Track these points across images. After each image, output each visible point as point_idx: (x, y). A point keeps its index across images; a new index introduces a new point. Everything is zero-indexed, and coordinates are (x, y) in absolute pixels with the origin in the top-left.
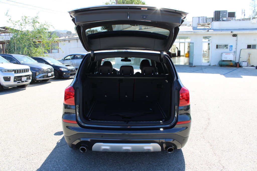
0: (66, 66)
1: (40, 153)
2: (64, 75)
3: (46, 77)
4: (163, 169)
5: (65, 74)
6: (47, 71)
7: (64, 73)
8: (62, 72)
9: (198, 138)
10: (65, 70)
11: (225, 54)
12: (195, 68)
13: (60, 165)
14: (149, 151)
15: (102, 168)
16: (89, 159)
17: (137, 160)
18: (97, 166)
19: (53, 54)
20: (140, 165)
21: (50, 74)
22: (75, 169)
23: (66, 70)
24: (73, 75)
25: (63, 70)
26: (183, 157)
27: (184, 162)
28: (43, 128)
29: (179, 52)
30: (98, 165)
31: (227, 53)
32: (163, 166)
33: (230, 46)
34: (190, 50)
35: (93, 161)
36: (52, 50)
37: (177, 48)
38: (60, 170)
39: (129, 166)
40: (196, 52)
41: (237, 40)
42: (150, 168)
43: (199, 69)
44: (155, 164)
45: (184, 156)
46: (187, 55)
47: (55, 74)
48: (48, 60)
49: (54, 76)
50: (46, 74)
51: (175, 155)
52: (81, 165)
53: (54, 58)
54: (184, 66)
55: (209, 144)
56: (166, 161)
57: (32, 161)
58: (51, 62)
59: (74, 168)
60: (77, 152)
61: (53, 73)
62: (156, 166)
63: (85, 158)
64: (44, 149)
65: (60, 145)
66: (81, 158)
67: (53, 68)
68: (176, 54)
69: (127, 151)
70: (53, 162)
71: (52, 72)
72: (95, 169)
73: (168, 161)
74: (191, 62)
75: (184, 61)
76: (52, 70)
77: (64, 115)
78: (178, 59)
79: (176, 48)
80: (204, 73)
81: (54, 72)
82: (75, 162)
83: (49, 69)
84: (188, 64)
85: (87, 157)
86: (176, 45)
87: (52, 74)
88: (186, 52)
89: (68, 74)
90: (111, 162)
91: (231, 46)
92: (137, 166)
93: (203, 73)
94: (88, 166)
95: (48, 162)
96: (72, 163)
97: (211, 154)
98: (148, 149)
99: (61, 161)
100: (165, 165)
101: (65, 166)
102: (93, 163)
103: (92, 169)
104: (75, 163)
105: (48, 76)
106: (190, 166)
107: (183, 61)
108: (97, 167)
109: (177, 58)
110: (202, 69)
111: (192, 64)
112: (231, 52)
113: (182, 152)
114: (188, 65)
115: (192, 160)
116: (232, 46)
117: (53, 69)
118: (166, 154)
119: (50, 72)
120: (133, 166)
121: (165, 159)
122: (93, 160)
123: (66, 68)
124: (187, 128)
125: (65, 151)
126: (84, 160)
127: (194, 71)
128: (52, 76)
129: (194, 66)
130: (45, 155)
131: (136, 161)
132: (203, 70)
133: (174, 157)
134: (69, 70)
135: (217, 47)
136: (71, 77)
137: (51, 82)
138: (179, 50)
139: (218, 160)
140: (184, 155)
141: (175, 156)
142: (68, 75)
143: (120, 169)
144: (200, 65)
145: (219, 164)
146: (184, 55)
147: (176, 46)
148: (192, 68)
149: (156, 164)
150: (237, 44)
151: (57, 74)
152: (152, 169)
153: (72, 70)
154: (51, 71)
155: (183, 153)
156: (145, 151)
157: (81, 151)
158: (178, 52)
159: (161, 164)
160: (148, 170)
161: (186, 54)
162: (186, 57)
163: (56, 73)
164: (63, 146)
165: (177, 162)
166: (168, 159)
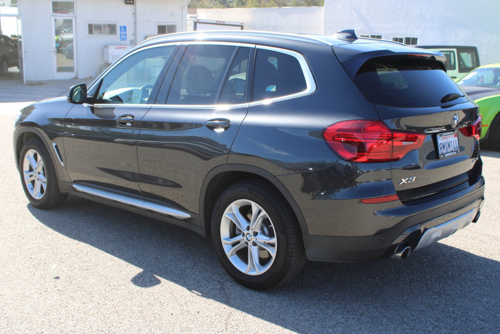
11: (114, 47)
31: (120, 47)
33: (121, 27)
41: (135, 14)
91: (122, 29)
112: (124, 42)
116: (125, 28)
135: (91, 28)
150: (136, 24)
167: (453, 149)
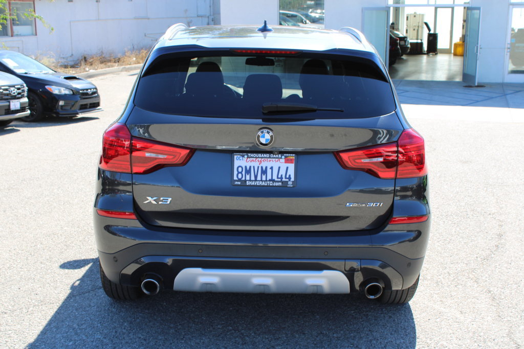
0: (67, 78)
1: (25, 311)
2: (60, 108)
3: (4, 112)
4: (357, 347)
5: (62, 106)
6: (7, 95)
7: (61, 103)
8: (55, 98)
9: (458, 281)
10: (64, 91)
12: (483, 92)
13: (84, 334)
14: (319, 292)
15: (198, 341)
16: (162, 322)
17: (289, 327)
18: (184, 337)
19: (19, 38)
20: (297, 336)
21: (15, 105)
22: (127, 343)
23: (67, 92)
24: (90, 107)
25: (55, 90)
26: (413, 322)
27: (415, 333)
28: (20, 252)
29: (433, 39)
30: (185, 334)
32: (357, 340)
34: (466, 31)
35: (171, 328)
36: (15, 28)
37: (426, 24)
38: (85, 345)
39: (268, 338)
40: (485, 38)
42: (322, 343)
43: (495, 95)
44: (335, 335)
45: (415, 320)
46: (460, 50)
47: (31, 105)
48: (8, 58)
49: (29, 112)
50: (5, 104)
51: (390, 317)
52: (140, 335)
53: (25, 52)
54: (448, 84)
55: (490, 294)
56: (366, 329)
57: (7, 327)
58: (16, 65)
59: (123, 342)
60: (127, 307)
61: (25, 100)
62: (338, 338)
63: (150, 321)
64: (33, 301)
65: (76, 292)
66: (138, 320)
67: (25, 85)
68: (421, 44)
69: (261, 290)
70: (64, 329)
71: (23, 96)
72: (178, 343)
73: (370, 330)
74: (469, 72)
75: (449, 70)
76: (23, 91)
77: (100, 196)
78: (428, 62)
79: (425, 26)
80: (509, 107)
81: (28, 97)
82: (125, 329)
83: (13, 86)
84: (459, 79)
85: (155, 318)
86: (423, 15)
87: (21, 104)
88: (457, 39)
89: (73, 106)
90: (219, 328)
92: (287, 338)
93: (507, 105)
94: (160, 337)
95: (52, 328)
96: (116, 332)
97: (489, 318)
98: (317, 286)
99: (84, 326)
100: (361, 338)
101: (98, 336)
102: (172, 331)
103: (171, 344)
104: (124, 331)
105: (8, 111)
106: (428, 341)
107: (446, 67)
108: (182, 339)
109: (425, 57)
110: (505, 95)
111: (473, 77)
113: (410, 311)
114: (458, 83)
115: (435, 328)
117: (26, 88)
118: (368, 315)
119: (15, 98)
120: (278, 339)
121: (362, 324)
122: (172, 325)
123: (67, 87)
124: (418, 236)
125: (92, 305)
126: (146, 324)
127: (477, 101)
128: (23, 109)
129: (478, 86)
130: (40, 314)
131: (285, 328)
132: (508, 97)
133: (387, 321)
134: (75, 92)
136: (80, 116)
137: (19, 130)
138: (432, 32)
139: (507, 331)
140: (414, 317)
141: (391, 319)
142: (73, 109)
143: (243, 344)
144: (500, 81)
145: (506, 340)
146: (448, 47)
147: (423, 19)
148: (473, 92)
149: (339, 335)
151: (38, 105)
152: (328, 346)
153: (87, 94)
154: (19, 94)
155: (412, 314)
156: (310, 291)
157: (145, 291)
158: (431, 38)
159: (351, 336)
160: (317, 347)
161: (456, 45)
162: (455, 55)
163: (33, 101)
164: (87, 294)
165: (395, 331)
166: (370, 325)
167: (275, 177)
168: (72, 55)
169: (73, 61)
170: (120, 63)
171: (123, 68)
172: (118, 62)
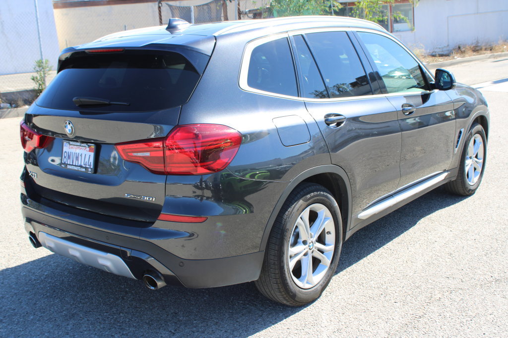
98: (105, 266)
167: (82, 164)
168: (448, 45)
169: (448, 50)
170: (493, 51)
171: (491, 55)
172: (491, 50)
